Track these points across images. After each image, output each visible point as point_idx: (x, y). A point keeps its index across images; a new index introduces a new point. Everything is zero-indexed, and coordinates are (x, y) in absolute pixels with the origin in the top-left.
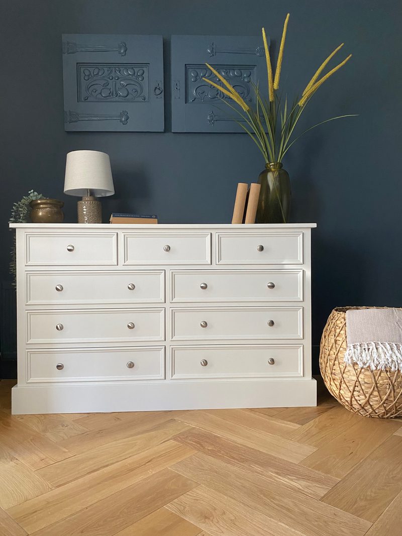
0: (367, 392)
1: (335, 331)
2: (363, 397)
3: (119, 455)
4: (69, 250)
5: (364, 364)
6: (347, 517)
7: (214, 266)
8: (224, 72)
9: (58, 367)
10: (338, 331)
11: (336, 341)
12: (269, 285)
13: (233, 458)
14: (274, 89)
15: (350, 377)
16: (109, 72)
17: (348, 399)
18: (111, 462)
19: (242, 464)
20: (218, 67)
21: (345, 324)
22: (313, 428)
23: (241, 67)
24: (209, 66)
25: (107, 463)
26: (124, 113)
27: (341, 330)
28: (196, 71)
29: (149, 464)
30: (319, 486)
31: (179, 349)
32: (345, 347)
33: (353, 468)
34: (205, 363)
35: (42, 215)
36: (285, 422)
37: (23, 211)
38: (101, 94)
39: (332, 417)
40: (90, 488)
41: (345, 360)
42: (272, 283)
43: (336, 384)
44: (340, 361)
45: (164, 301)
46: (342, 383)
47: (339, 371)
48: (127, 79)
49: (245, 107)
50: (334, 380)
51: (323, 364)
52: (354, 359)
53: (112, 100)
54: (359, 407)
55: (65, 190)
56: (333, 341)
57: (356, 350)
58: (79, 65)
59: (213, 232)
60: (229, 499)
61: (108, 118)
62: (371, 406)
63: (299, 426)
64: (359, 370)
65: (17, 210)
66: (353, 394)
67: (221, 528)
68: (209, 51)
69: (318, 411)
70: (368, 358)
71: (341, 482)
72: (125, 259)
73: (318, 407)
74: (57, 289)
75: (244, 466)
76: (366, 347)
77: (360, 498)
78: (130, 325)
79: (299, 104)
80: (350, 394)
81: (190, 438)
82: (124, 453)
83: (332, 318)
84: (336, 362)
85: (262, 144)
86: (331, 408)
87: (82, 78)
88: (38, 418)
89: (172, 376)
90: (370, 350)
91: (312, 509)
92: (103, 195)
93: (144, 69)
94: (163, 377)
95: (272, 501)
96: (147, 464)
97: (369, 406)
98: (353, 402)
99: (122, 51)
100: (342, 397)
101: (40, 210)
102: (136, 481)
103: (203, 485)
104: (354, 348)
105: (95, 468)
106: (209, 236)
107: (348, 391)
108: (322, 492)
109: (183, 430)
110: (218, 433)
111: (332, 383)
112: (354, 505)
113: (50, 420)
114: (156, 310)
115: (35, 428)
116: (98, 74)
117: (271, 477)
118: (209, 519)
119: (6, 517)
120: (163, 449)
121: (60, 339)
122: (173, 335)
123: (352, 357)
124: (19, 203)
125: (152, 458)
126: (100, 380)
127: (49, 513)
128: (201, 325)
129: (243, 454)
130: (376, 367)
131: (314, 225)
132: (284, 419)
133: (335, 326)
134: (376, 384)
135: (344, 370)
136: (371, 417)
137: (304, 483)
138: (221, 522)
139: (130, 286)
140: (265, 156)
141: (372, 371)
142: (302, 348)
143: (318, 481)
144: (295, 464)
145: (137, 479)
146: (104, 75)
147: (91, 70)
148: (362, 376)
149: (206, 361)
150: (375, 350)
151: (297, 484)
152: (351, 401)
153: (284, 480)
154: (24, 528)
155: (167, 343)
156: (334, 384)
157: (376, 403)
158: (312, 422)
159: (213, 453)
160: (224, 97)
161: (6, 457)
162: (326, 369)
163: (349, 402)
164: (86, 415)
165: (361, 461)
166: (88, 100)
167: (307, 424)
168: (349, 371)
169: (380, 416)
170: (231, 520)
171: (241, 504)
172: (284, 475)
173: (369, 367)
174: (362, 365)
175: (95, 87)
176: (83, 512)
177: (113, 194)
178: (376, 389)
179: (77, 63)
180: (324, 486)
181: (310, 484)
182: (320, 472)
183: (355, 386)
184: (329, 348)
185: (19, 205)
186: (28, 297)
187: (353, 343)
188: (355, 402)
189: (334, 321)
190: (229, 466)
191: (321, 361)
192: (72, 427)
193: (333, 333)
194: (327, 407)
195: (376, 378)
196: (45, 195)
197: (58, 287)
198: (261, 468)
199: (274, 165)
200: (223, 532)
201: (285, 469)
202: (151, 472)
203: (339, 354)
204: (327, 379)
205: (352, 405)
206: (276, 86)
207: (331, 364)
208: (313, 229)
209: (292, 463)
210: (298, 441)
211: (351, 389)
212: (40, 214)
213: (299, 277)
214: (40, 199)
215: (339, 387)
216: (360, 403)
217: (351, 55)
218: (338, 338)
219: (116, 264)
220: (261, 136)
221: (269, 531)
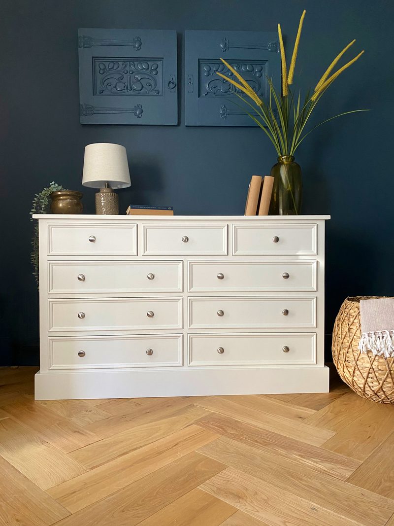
0: (381, 379)
1: (349, 319)
2: (376, 383)
3: (146, 438)
4: (91, 241)
5: (379, 351)
6: (375, 496)
7: (230, 257)
8: (236, 67)
9: (80, 354)
10: (352, 320)
11: (349, 330)
12: (284, 275)
13: (257, 442)
14: (288, 84)
15: (364, 364)
16: (124, 66)
17: (362, 386)
18: (139, 445)
19: (266, 447)
20: (231, 62)
21: (359, 313)
22: (329, 413)
23: (252, 62)
24: (223, 61)
25: (135, 447)
26: (139, 107)
27: (355, 319)
28: (208, 65)
29: (176, 447)
30: (342, 467)
31: (197, 337)
32: (359, 335)
33: (374, 451)
34: (222, 351)
35: (63, 206)
36: (301, 407)
37: (45, 202)
38: (115, 87)
39: (345, 403)
40: (123, 469)
41: (359, 348)
42: (287, 274)
43: (349, 371)
44: (354, 349)
45: (182, 291)
46: (356, 370)
47: (353, 359)
48: (141, 73)
49: (258, 102)
50: (347, 367)
51: (336, 352)
52: (369, 346)
53: (127, 93)
54: (372, 393)
55: (83, 182)
56: (347, 329)
57: (370, 338)
58: (95, 59)
59: (230, 224)
60: (259, 480)
61: (123, 112)
62: (384, 392)
63: (315, 411)
64: (373, 357)
65: (38, 202)
66: (366, 381)
67: (255, 507)
68: (222, 46)
69: (331, 397)
70: (383, 346)
71: (364, 465)
72: (145, 249)
73: (331, 393)
74: (79, 279)
75: (268, 449)
76: (381, 336)
77: (384, 480)
78: (149, 313)
79: (312, 98)
80: (363, 381)
81: (212, 423)
82: (150, 436)
83: (344, 307)
84: (350, 350)
85: (275, 138)
86: (343, 394)
87: (98, 71)
88: (60, 403)
89: (190, 364)
90: (384, 338)
91: (340, 489)
92: (119, 187)
93: (157, 63)
94: (181, 364)
95: (300, 482)
96: (174, 447)
97: (382, 392)
98: (366, 388)
99: (137, 46)
100: (355, 384)
101: (61, 201)
102: (167, 463)
103: (232, 467)
104: (369, 336)
105: (125, 451)
106: (226, 227)
107: (362, 377)
108: (348, 474)
109: (204, 415)
110: (238, 418)
111: (345, 370)
112: (380, 485)
113: (74, 406)
114: (174, 299)
115: (59, 413)
116: (113, 68)
117: (295, 460)
118: (243, 499)
119: (46, 497)
120: (187, 433)
121: (82, 327)
122: (191, 323)
123: (366, 345)
124: (40, 194)
125: (178, 441)
126: (122, 367)
127: (88, 493)
128: (218, 313)
129: (266, 438)
130: (390, 354)
131: (328, 217)
132: (299, 404)
133: (349, 315)
134: (390, 371)
135: (359, 357)
136: (383, 403)
137: (329, 465)
138: (254, 502)
139: (149, 276)
140: (278, 150)
141: (386, 359)
142: (315, 336)
143: (343, 463)
144: (317, 447)
145: (167, 461)
146: (118, 69)
147: (107, 64)
148: (375, 363)
149: (222, 348)
150: (389, 338)
151: (322, 466)
152: (364, 388)
153: (309, 463)
154: (67, 508)
155: (184, 331)
156: (347, 371)
157: (389, 389)
158: (327, 408)
159: (235, 437)
160: (236, 91)
161: (36, 440)
162: (339, 356)
163: (362, 388)
164: (107, 401)
165: (380, 444)
166: (103, 94)
167: (323, 410)
168: (363, 358)
169: (392, 402)
170: (264, 500)
171: (271, 485)
172: (309, 458)
173: (383, 354)
174: (377, 352)
175: (111, 80)
176: (121, 492)
177: (129, 185)
178: (389, 376)
179: (93, 57)
180: (348, 468)
181: (334, 466)
182: (342, 455)
183: (369, 373)
184: (343, 337)
185: (40, 196)
186: (50, 286)
187: (368, 331)
188: (369, 388)
189: (347, 310)
190: (254, 449)
191: (333, 348)
192: (95, 412)
193: (346, 322)
194: (340, 393)
195: (390, 365)
196: (65, 187)
197: (80, 277)
198: (285, 451)
199: (286, 158)
200: (258, 511)
201: (309, 452)
202: (180, 455)
203: (353, 342)
204: (340, 367)
205: (364, 391)
206: (290, 81)
207: (345, 351)
208: (326, 221)
209: (314, 446)
210: (316, 426)
211: (365, 375)
212: (61, 205)
213: (313, 267)
214: (61, 191)
215: (352, 373)
216: (373, 389)
217: (363, 52)
218: (351, 327)
219: (136, 254)
220: (274, 129)
221: (302, 510)
